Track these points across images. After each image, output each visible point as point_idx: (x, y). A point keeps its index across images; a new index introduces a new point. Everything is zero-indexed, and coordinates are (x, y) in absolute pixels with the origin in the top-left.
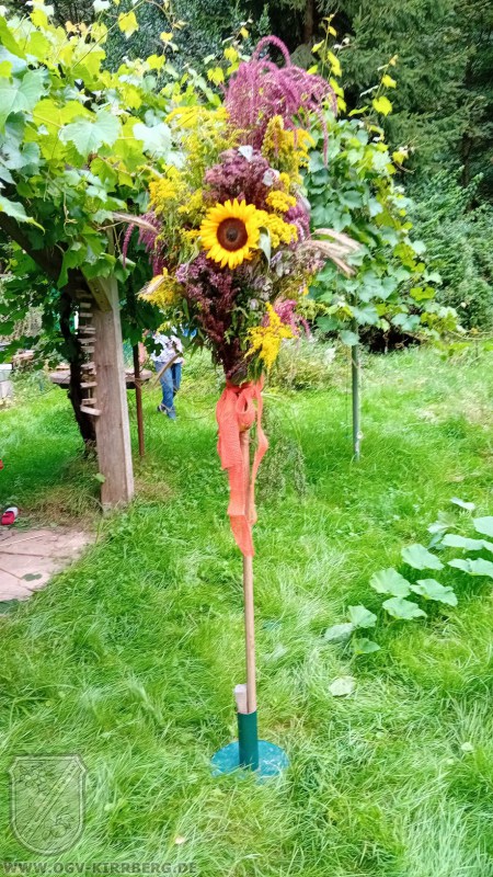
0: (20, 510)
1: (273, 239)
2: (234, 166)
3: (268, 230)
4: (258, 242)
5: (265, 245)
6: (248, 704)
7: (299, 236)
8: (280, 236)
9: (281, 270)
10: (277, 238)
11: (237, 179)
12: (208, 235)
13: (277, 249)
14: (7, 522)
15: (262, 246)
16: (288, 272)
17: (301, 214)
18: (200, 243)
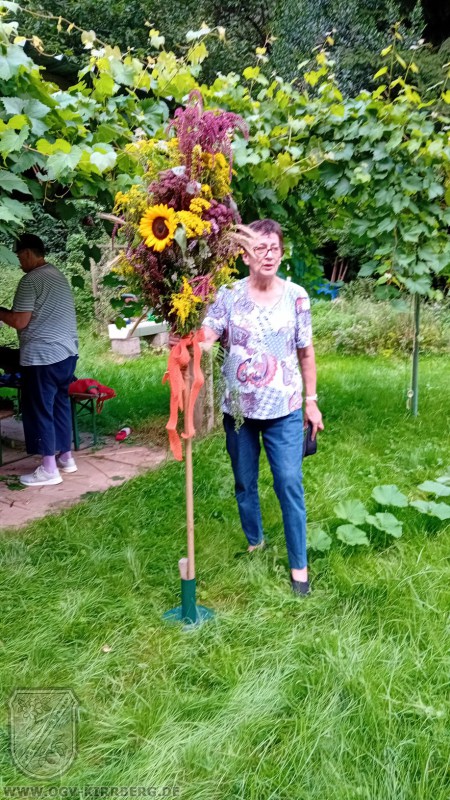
0: (132, 431)
1: (187, 232)
2: (167, 181)
3: (184, 225)
4: (174, 233)
5: (179, 236)
6: (188, 573)
7: (212, 230)
8: (193, 230)
9: (205, 254)
10: (190, 231)
11: (169, 190)
12: (145, 228)
13: (192, 239)
14: (120, 438)
15: (175, 237)
16: (210, 255)
17: (223, 214)
18: (139, 234)
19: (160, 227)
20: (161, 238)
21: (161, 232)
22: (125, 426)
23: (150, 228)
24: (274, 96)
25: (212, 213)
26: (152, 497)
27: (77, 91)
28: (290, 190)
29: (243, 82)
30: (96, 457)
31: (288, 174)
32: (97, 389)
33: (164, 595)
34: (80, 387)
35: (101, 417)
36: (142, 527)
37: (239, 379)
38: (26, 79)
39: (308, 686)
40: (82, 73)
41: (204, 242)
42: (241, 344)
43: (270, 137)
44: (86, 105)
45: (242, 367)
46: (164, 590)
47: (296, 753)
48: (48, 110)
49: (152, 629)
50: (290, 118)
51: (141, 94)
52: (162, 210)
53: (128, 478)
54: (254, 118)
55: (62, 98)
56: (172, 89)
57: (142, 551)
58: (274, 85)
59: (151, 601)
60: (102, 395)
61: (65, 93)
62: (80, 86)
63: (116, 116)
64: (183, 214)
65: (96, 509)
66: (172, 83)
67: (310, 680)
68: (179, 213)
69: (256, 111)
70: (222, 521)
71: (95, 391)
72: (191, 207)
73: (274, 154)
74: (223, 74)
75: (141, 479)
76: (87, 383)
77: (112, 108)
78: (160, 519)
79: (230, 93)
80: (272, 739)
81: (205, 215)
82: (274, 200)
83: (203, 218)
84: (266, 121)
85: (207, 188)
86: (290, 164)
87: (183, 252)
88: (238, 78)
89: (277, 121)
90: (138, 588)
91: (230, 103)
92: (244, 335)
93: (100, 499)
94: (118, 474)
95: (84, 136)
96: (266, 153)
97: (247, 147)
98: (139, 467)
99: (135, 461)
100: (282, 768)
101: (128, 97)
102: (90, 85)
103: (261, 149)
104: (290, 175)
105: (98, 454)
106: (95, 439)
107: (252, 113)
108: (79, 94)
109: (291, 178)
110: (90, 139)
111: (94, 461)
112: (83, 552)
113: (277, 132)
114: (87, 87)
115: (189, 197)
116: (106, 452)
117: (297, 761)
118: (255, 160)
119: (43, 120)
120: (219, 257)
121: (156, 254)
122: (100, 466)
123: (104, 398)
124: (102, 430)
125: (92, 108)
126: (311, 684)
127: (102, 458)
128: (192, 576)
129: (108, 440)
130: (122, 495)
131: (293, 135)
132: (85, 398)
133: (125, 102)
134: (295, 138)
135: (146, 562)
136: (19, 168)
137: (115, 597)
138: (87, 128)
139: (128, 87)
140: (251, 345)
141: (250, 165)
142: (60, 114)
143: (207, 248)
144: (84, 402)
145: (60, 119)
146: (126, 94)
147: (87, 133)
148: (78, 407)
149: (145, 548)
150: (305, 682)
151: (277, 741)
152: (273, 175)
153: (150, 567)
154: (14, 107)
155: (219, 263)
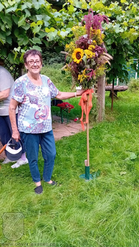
0: (79, 119)
1: (87, 57)
2: (81, 40)
3: (86, 55)
4: (83, 57)
5: (84, 58)
6: (87, 164)
7: (96, 55)
8: (89, 56)
9: (94, 63)
10: (88, 56)
11: (82, 43)
12: (74, 56)
13: (89, 59)
14: (75, 121)
15: (83, 59)
16: (95, 64)
17: (100, 50)
18: (72, 58)
19: (78, 55)
20: (78, 59)
21: (78, 57)
22: (77, 117)
23: (75, 56)
24: (131, 9)
25: (96, 50)
26: (82, 140)
27: (62, 11)
28: (134, 40)
29: (120, 4)
30: (67, 126)
31: (133, 35)
32: (69, 106)
33: (81, 170)
34: (63, 105)
35: (70, 114)
36: (77, 149)
37: (36, 118)
38: (44, 8)
39: (119, 205)
40: (64, 5)
41: (92, 60)
42: (35, 103)
43: (128, 23)
44: (65, 16)
45: (37, 113)
46: (81, 168)
47: (111, 225)
48: (50, 18)
49: (76, 180)
50: (136, 16)
51: (84, 11)
52: (79, 50)
53: (76, 133)
54: (122, 16)
55: (56, 14)
56: (95, 8)
57: (76, 156)
58: (131, 5)
59: (76, 171)
60: (70, 107)
61: (58, 12)
62: (63, 9)
63: (75, 19)
64: (86, 51)
65: (64, 142)
66: (95, 6)
67: (120, 203)
68: (85, 50)
69: (124, 14)
70: (102, 149)
71: (68, 106)
72: (89, 48)
73: (129, 28)
74: (113, 2)
75: (79, 134)
76: (66, 103)
77: (74, 16)
78: (83, 146)
79: (115, 8)
80: (105, 219)
81: (94, 51)
82: (129, 44)
83: (93, 52)
84: (128, 17)
85: (94, 41)
86: (134, 32)
87: (85, 63)
88: (118, 3)
89: (131, 17)
90: (73, 167)
91: (115, 12)
92: (36, 99)
93: (66, 139)
94: (73, 132)
95: (63, 26)
96: (126, 28)
97: (120, 27)
98: (80, 130)
99: (79, 128)
100: (106, 229)
101: (80, 12)
102: (67, 9)
103: (125, 27)
104: (134, 35)
105: (68, 125)
106: (68, 121)
107: (123, 15)
108: (63, 12)
109: (135, 37)
110: (65, 27)
111: (66, 127)
112: (59, 154)
113: (131, 21)
114: (66, 10)
115: (88, 45)
116: (71, 125)
117: (111, 228)
118: (122, 31)
119: (48, 21)
120: (98, 65)
121: (77, 64)
122: (68, 129)
123: (71, 108)
124: (70, 118)
125: (66, 16)
126: (120, 204)
127: (69, 126)
128: (88, 166)
129: (71, 121)
130: (73, 138)
131: (136, 22)
132: (65, 108)
133: (78, 14)
134: (137, 23)
135: (76, 159)
136: (41, 37)
137: (66, 169)
138: (64, 23)
139: (80, 9)
140: (39, 103)
141: (120, 32)
142: (55, 19)
143: (94, 62)
144: (65, 109)
145: (55, 21)
146: (79, 11)
147: (64, 25)
148: (63, 111)
149: (77, 155)
150: (118, 204)
151: (107, 220)
152: (128, 36)
153: (77, 161)
154: (40, 18)
155: (98, 66)
